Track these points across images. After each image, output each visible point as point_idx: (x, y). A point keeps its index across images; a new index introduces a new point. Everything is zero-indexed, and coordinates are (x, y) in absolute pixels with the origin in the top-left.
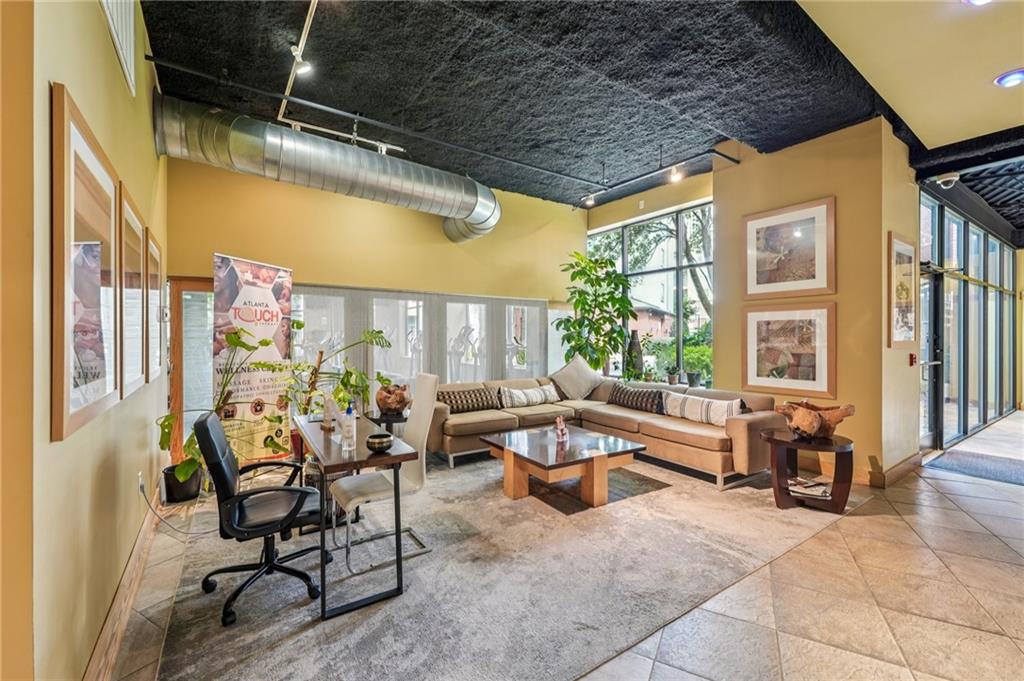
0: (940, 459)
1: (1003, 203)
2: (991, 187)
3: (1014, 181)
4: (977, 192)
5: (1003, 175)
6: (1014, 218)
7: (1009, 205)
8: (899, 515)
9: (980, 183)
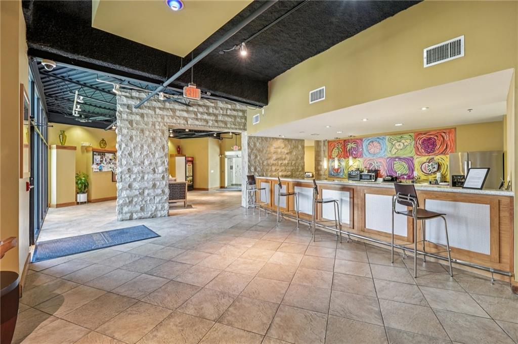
0: (38, 252)
1: (49, 95)
2: (53, 82)
3: (64, 83)
4: (43, 82)
5: (59, 78)
6: (50, 105)
7: (52, 97)
8: (52, 315)
9: (48, 77)
